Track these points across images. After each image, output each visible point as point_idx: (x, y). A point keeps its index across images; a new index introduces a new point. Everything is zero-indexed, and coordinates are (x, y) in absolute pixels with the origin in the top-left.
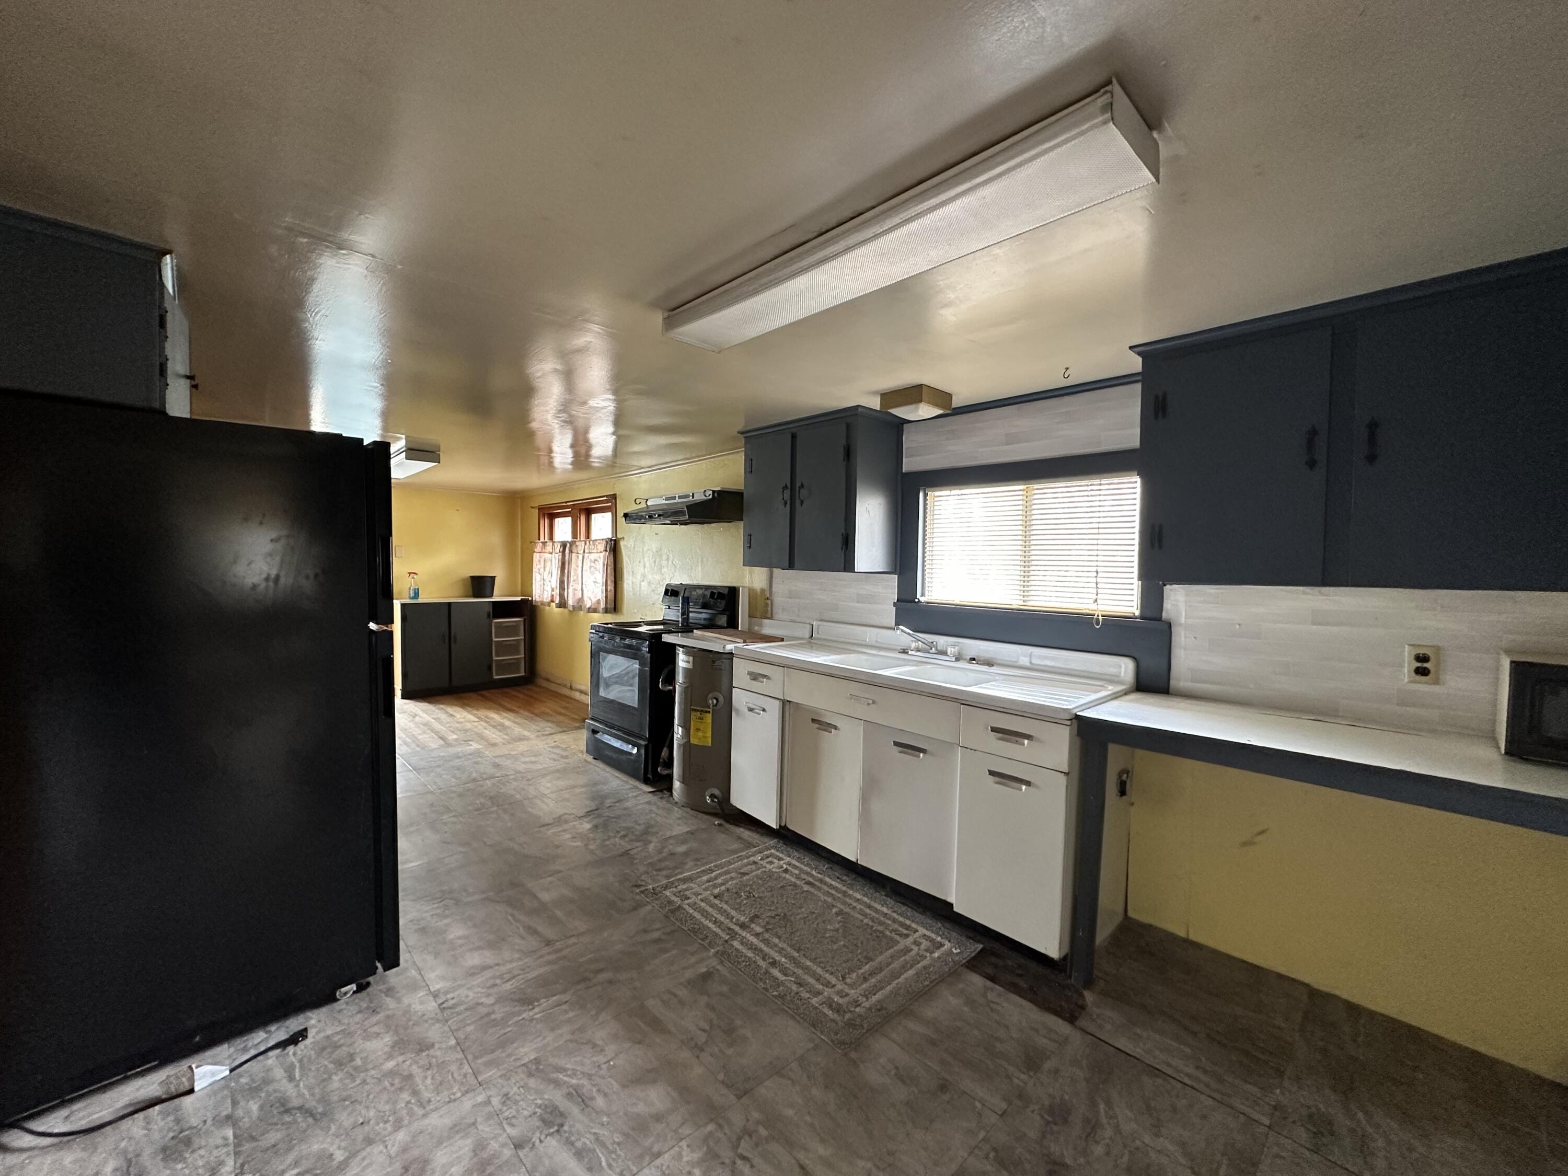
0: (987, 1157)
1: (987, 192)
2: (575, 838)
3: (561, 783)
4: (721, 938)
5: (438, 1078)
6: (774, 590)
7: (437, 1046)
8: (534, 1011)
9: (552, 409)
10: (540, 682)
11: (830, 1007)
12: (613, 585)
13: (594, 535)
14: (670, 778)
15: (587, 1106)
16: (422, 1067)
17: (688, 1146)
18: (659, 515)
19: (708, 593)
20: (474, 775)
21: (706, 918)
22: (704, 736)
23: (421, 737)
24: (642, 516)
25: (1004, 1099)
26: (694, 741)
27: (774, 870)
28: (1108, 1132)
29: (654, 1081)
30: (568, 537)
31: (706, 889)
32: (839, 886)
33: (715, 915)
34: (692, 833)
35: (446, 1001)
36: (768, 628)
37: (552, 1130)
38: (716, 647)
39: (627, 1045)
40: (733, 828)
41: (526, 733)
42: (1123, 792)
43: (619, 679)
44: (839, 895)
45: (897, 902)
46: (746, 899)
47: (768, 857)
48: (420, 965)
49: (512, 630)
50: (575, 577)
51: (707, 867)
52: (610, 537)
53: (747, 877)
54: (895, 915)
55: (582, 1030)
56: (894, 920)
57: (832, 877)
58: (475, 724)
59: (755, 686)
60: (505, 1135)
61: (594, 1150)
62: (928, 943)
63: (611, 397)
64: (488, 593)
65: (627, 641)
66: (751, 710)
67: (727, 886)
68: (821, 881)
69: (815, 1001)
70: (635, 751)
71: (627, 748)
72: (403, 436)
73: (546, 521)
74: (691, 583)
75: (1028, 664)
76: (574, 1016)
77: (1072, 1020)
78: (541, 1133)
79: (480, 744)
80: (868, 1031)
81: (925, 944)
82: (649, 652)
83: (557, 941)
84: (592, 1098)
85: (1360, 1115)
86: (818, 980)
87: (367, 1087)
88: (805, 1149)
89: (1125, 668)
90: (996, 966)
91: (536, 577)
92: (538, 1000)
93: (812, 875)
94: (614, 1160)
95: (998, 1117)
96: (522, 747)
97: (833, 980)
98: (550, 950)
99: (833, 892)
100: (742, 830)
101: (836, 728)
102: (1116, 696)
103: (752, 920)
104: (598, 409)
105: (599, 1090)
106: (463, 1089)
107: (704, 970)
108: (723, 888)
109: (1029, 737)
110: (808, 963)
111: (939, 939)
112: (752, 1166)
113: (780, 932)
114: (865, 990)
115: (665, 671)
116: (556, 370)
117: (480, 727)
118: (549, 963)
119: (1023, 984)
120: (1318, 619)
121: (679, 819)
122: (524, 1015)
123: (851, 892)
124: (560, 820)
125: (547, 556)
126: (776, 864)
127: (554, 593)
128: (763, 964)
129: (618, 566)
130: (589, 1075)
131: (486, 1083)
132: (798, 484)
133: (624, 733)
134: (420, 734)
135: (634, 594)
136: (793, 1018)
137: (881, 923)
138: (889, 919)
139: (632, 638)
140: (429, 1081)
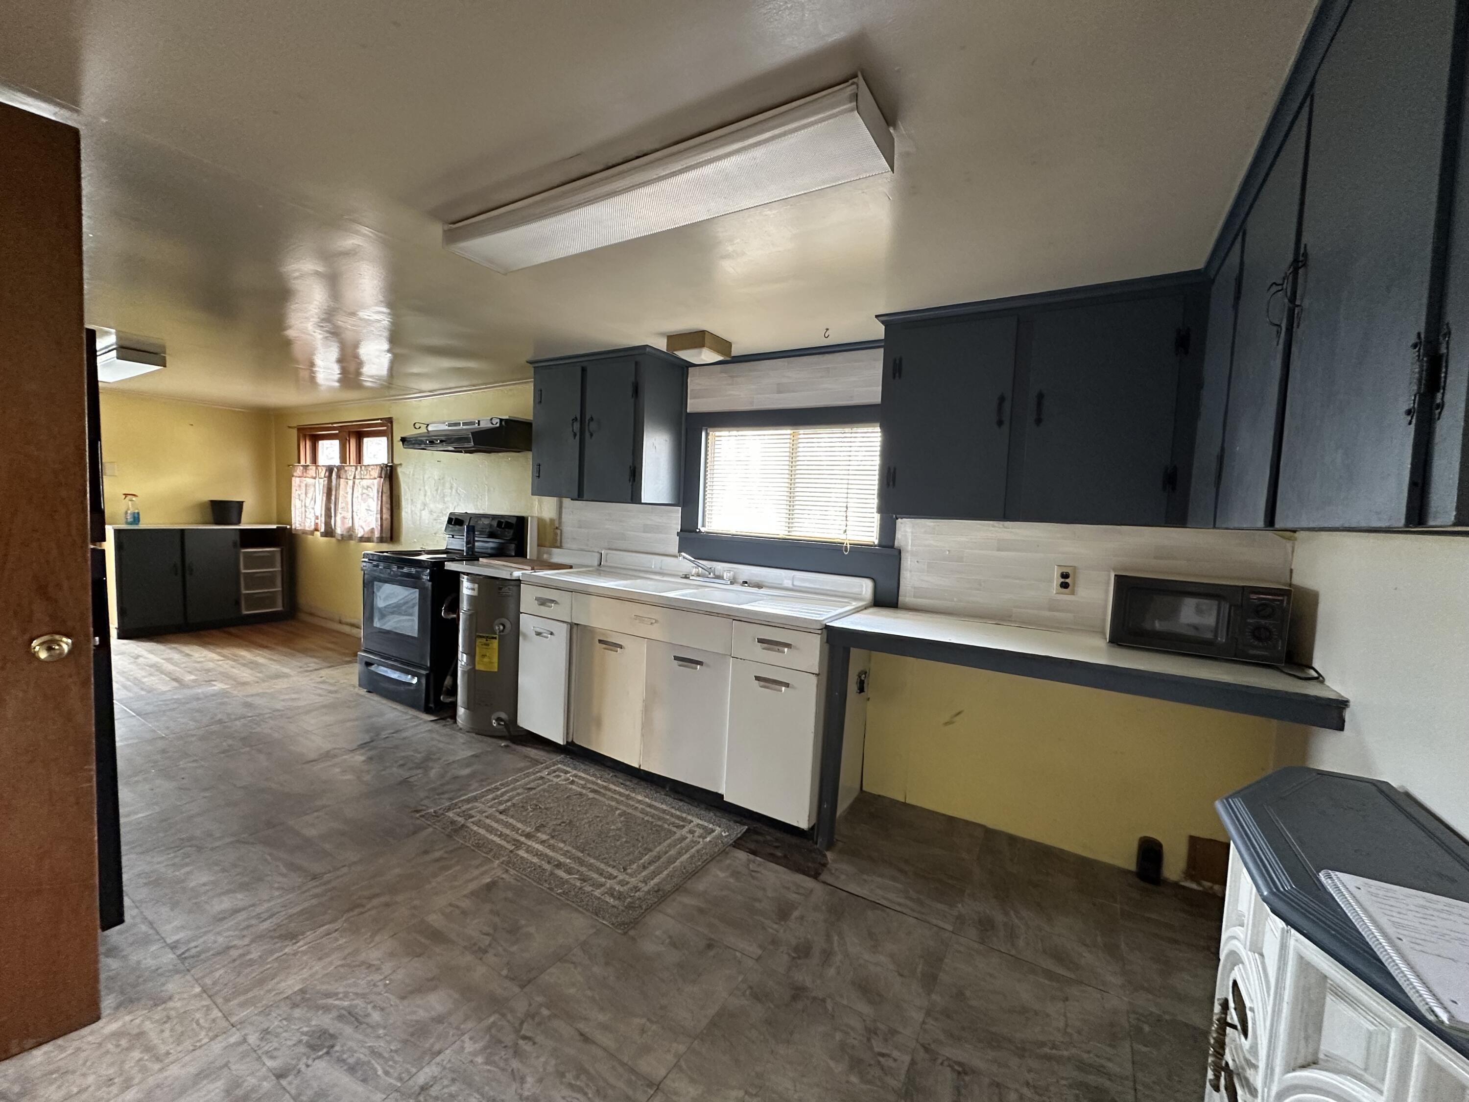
0: (744, 994)
1: (759, 153)
2: (346, 771)
3: (329, 719)
4: (506, 848)
5: (179, 1029)
6: (563, 520)
7: (177, 997)
8: (298, 944)
9: (313, 317)
10: (303, 617)
11: (612, 895)
12: (389, 512)
13: (367, 460)
14: (454, 706)
15: (361, 1023)
16: (157, 1021)
17: (471, 1039)
18: (441, 441)
19: (495, 523)
20: (219, 716)
21: (491, 832)
22: (490, 661)
23: (145, 680)
24: (422, 441)
25: (760, 946)
26: (478, 667)
27: (560, 783)
28: (839, 958)
29: (435, 988)
30: (336, 462)
31: (491, 807)
32: (622, 790)
33: (500, 829)
34: (475, 756)
35: (188, 950)
36: (557, 556)
37: (320, 1053)
38: (504, 574)
39: (405, 960)
40: (519, 748)
41: (286, 670)
42: (861, 690)
43: (396, 609)
44: (622, 799)
45: (674, 799)
46: (532, 811)
47: (555, 772)
48: (150, 918)
49: (267, 561)
50: (344, 505)
51: (493, 786)
52: (386, 463)
53: (534, 791)
54: (673, 811)
55: (356, 952)
56: (672, 815)
57: (616, 783)
58: (220, 663)
59: (544, 611)
60: (264, 1069)
61: (369, 1062)
62: (701, 831)
63: (385, 310)
64: (234, 518)
65: (405, 570)
66: (538, 634)
67: (514, 801)
68: (606, 788)
69: (597, 893)
70: (415, 681)
71: (407, 678)
72: (113, 331)
73: (308, 443)
74: (477, 512)
75: (790, 586)
76: (346, 942)
77: (816, 876)
78: (308, 1058)
79: (226, 684)
80: (646, 910)
81: (699, 831)
82: (429, 581)
83: (325, 873)
84: (368, 1015)
85: (1012, 913)
86: (601, 874)
87: (83, 1055)
88: (586, 1019)
89: (865, 587)
90: (757, 842)
91: (296, 505)
92: (303, 933)
93: (597, 784)
94: (391, 1066)
95: (754, 961)
96: (281, 684)
97: (615, 872)
98: (318, 883)
99: (617, 797)
100: (529, 749)
101: (621, 647)
102: (858, 610)
103: (538, 829)
104: (368, 322)
105: (374, 1007)
106: (211, 1034)
107: (488, 880)
108: (509, 804)
109: (788, 646)
110: (592, 861)
111: (711, 826)
112: (534, 1043)
113: (566, 837)
114: (645, 876)
115: (449, 598)
116: (317, 273)
117: (226, 666)
118: (316, 896)
119: (779, 854)
120: (1002, 546)
121: (464, 743)
122: (286, 950)
123: (633, 795)
124: (327, 755)
125: (310, 481)
126: (563, 777)
127: (318, 521)
128: (548, 867)
129: (394, 492)
130: (364, 994)
131: (240, 1023)
132: (588, 417)
133: (402, 663)
134: (145, 677)
135: (414, 523)
136: (576, 910)
137: (660, 819)
138: (667, 814)
139: (411, 566)
140: (167, 1034)
